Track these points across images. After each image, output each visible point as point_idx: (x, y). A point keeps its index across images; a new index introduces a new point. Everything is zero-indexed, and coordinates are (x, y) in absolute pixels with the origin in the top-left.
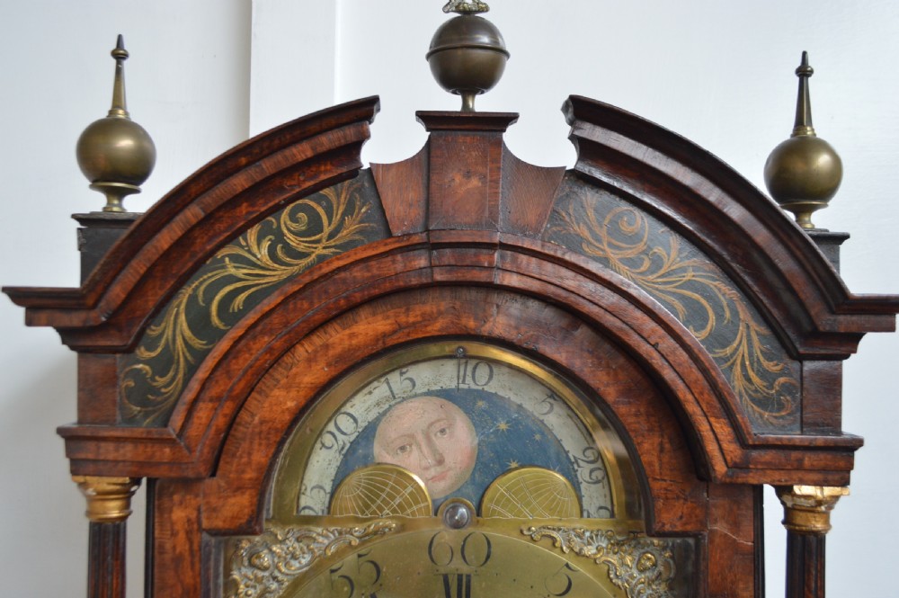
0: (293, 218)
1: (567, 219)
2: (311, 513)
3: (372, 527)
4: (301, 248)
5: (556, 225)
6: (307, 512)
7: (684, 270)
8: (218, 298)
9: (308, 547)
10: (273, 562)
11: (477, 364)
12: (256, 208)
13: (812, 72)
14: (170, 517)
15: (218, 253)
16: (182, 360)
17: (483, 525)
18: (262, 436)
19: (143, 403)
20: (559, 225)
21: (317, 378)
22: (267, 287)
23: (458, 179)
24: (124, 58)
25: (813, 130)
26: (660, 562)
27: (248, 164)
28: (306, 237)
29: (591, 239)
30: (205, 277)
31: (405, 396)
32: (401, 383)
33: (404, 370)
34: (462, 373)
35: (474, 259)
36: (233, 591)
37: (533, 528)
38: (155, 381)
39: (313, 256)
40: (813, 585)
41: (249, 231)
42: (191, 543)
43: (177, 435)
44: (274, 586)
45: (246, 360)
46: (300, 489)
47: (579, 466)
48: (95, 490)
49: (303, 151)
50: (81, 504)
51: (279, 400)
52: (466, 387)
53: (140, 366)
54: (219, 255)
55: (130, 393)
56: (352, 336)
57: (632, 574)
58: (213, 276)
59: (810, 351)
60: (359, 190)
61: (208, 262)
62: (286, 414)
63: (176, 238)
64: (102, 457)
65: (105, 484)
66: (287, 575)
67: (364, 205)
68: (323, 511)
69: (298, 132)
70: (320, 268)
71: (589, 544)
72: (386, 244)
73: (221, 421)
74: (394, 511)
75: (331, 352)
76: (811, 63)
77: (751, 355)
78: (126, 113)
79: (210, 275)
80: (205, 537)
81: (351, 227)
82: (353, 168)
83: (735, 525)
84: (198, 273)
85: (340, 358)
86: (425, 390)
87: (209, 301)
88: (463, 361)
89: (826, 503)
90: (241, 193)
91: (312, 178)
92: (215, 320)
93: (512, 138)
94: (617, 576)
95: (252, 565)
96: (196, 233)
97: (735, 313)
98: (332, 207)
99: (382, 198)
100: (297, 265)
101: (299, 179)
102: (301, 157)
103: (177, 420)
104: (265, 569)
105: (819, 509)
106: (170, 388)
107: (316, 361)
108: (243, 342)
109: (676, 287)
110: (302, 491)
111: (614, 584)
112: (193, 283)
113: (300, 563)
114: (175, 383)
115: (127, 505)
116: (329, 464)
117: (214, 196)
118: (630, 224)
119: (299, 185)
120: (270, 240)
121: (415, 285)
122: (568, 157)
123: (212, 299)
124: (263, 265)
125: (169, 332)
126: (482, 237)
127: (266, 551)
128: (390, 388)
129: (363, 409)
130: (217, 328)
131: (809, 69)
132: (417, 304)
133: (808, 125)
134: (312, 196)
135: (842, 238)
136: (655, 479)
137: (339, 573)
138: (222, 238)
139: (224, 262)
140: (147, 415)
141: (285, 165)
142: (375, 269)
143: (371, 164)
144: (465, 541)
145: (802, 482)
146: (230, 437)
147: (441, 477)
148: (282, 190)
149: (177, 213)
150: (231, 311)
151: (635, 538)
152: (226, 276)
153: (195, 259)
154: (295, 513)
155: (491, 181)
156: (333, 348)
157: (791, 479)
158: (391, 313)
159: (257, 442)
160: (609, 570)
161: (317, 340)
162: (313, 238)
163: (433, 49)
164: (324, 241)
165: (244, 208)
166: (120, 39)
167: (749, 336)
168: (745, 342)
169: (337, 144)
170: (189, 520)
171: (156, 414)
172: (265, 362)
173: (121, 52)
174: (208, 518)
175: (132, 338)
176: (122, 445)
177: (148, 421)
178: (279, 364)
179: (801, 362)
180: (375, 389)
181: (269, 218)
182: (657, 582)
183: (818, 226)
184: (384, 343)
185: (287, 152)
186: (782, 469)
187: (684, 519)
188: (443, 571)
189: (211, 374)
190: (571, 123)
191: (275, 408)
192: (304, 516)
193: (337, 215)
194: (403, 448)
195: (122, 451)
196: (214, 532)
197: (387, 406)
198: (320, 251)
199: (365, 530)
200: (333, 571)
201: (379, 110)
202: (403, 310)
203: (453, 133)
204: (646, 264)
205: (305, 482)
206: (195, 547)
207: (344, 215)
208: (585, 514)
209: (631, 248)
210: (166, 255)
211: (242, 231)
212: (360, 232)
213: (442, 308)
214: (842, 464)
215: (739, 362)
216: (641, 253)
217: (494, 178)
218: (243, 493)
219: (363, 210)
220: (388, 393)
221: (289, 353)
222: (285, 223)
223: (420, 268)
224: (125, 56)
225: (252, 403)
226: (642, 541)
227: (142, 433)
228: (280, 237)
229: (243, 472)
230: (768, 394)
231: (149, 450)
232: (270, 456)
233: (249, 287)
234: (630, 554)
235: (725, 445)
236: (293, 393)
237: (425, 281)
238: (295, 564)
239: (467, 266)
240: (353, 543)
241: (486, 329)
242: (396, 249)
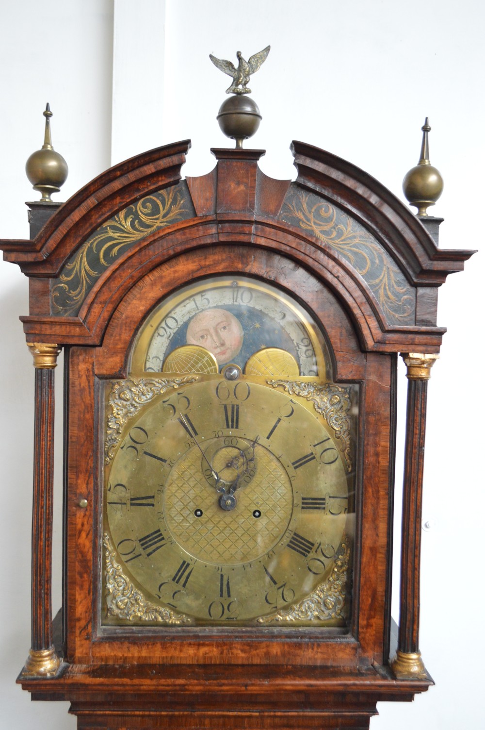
0: (144, 206)
1: (292, 208)
2: (152, 371)
3: (185, 379)
4: (148, 222)
5: (286, 212)
6: (150, 371)
7: (355, 237)
8: (104, 249)
9: (151, 389)
10: (132, 396)
11: (244, 292)
12: (124, 200)
13: (430, 129)
14: (78, 368)
15: (104, 224)
16: (84, 282)
17: (246, 379)
18: (127, 325)
19: (64, 305)
20: (288, 212)
21: (156, 294)
22: (129, 244)
23: (233, 185)
24: (50, 116)
25: (429, 162)
26: (342, 401)
27: (121, 175)
28: (151, 216)
29: (305, 220)
30: (97, 237)
31: (204, 308)
32: (202, 301)
33: (204, 294)
34: (235, 296)
35: (241, 230)
36: (110, 412)
37: (273, 381)
38: (71, 293)
39: (155, 227)
40: (419, 406)
41: (120, 213)
42: (89, 382)
43: (83, 321)
44: (133, 409)
45: (119, 282)
46: (146, 358)
47: (299, 348)
48: (39, 351)
49: (149, 169)
50: (31, 359)
51: (135, 306)
52: (237, 303)
53: (62, 285)
54: (104, 225)
55: (56, 299)
56: (175, 272)
57: (327, 406)
58: (102, 236)
59: (421, 281)
60: (180, 191)
61: (98, 229)
62: (140, 313)
63: (82, 215)
64: (43, 333)
65: (45, 347)
66: (139, 403)
67: (182, 199)
68: (159, 370)
69: (148, 158)
70: (159, 233)
71: (304, 390)
72: (194, 221)
73: (106, 315)
74: (198, 370)
75: (164, 281)
76: (430, 124)
77: (389, 284)
78: (52, 147)
79: (99, 236)
80: (97, 379)
81: (175, 211)
82: (177, 179)
83: (381, 376)
84: (92, 236)
85: (169, 284)
86: (215, 305)
87: (99, 250)
88: (236, 289)
89: (426, 363)
90: (117, 191)
91: (154, 184)
92: (102, 260)
93: (263, 164)
94: (319, 407)
95: (120, 398)
96: (93, 213)
97: (382, 261)
98: (165, 200)
99: (192, 195)
100: (146, 231)
101: (147, 184)
102: (149, 172)
103: (83, 313)
104: (127, 400)
105: (423, 366)
106: (78, 297)
107: (156, 285)
108: (118, 272)
109: (350, 246)
110: (147, 359)
111: (317, 411)
112: (90, 241)
113: (146, 397)
114: (81, 294)
115: (55, 361)
116: (162, 345)
117: (103, 192)
118: (326, 212)
119: (147, 188)
120: (132, 218)
121: (209, 243)
122: (292, 175)
123: (101, 249)
124: (128, 231)
125: (78, 267)
126: (245, 217)
127: (128, 391)
128: (196, 303)
129: (181, 315)
130: (104, 265)
131: (428, 127)
132: (210, 255)
133: (426, 159)
134: (154, 194)
135: (440, 221)
136: (337, 351)
137: (168, 403)
138: (106, 216)
139: (107, 229)
140: (66, 311)
141: (140, 176)
142: (188, 234)
143: (186, 177)
144: (236, 387)
145: (414, 351)
146: (109, 325)
147: (223, 353)
148: (138, 190)
149: (83, 201)
150: (111, 256)
151: (329, 387)
152: (108, 237)
153: (92, 227)
154: (143, 371)
155: (251, 187)
156: (165, 278)
157: (408, 350)
158: (196, 259)
159: (124, 328)
160: (314, 404)
161: (156, 274)
162: (155, 217)
163: (220, 114)
164: (161, 219)
165: (118, 200)
166: (48, 105)
167: (388, 273)
168: (386, 275)
169: (168, 165)
170: (88, 370)
171: (71, 311)
172: (129, 284)
173: (49, 113)
174: (98, 369)
175: (59, 269)
176: (53, 326)
177: (66, 314)
178: (136, 286)
179: (416, 288)
180: (188, 304)
181: (131, 206)
182: (340, 411)
183: (430, 215)
184: (192, 276)
185: (142, 169)
186: (404, 344)
187: (353, 373)
188: (224, 403)
189: (100, 289)
190: (295, 156)
191: (133, 310)
192: (149, 373)
193: (167, 204)
194: (202, 337)
195: (54, 329)
196: (102, 377)
197: (194, 314)
198: (158, 224)
199: (182, 380)
200: (164, 402)
201: (190, 147)
202: (203, 258)
203: (231, 160)
204: (334, 234)
205: (149, 354)
206: (91, 384)
207: (172, 204)
208: (302, 374)
209: (326, 225)
210: (77, 225)
211: (116, 212)
212: (181, 214)
213: (224, 257)
214: (435, 341)
215: (382, 287)
216: (331, 228)
217: (253, 185)
218: (117, 356)
219: (182, 202)
220: (195, 306)
221: (141, 281)
222: (140, 209)
223: (212, 234)
224: (51, 115)
225: (122, 307)
226: (333, 389)
227: (65, 319)
228: (137, 216)
229: (117, 344)
230: (398, 304)
231: (68, 329)
232: (131, 336)
233: (121, 243)
234: (326, 396)
235: (373, 330)
236: (143, 302)
237: (214, 241)
238: (144, 398)
239: (237, 233)
240: (175, 387)
241: (247, 269)
242: (199, 223)
